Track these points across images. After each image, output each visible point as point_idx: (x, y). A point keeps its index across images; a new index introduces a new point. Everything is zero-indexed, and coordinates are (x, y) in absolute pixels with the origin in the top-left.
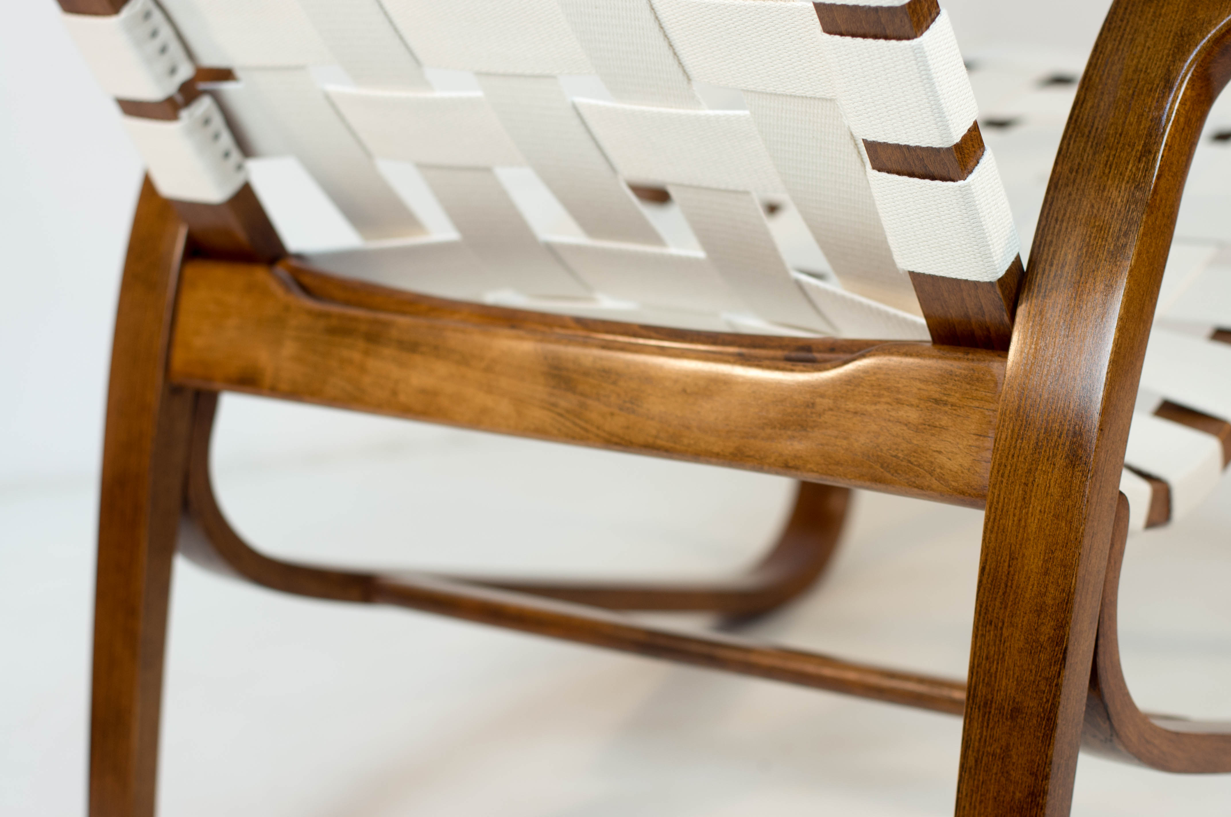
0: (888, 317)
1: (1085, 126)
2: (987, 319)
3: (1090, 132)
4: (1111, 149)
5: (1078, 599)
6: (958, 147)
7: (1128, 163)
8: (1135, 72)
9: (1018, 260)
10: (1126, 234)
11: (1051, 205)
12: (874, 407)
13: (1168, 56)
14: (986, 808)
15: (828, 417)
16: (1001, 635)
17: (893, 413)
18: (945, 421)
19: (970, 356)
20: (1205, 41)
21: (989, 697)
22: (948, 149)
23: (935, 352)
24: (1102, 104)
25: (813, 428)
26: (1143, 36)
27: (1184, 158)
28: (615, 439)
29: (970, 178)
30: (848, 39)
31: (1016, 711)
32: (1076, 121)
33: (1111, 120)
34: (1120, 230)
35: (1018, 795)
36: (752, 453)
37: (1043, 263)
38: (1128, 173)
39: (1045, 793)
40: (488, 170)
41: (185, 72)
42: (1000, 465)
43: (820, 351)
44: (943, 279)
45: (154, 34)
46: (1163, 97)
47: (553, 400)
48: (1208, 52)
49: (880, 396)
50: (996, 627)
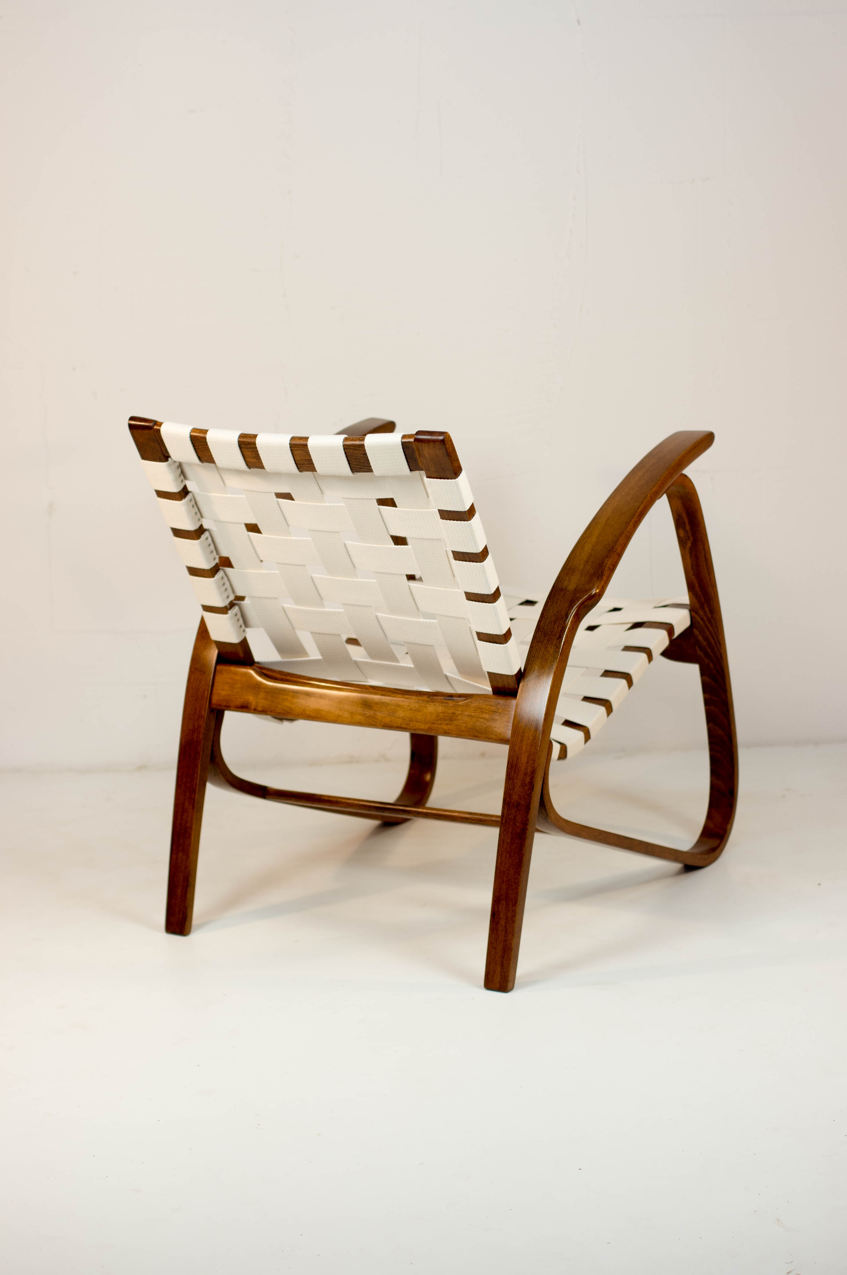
0: (476, 687)
1: (542, 628)
2: (511, 686)
3: (543, 630)
4: (549, 636)
5: (537, 770)
6: (505, 635)
7: (554, 640)
8: (557, 612)
9: (520, 670)
10: (553, 662)
11: (531, 652)
12: (475, 714)
13: (567, 608)
14: (508, 835)
15: (460, 717)
16: (514, 782)
17: (480, 716)
18: (497, 717)
19: (505, 698)
20: (578, 603)
21: (510, 801)
22: (502, 635)
23: (494, 697)
24: (547, 622)
25: (454, 720)
26: (560, 601)
27: (571, 639)
28: (386, 725)
29: (508, 644)
30: (474, 602)
31: (519, 804)
32: (539, 627)
33: (549, 627)
34: (551, 660)
35: (518, 831)
36: (434, 729)
37: (528, 670)
38: (554, 643)
39: (527, 829)
40: (339, 635)
41: (232, 598)
42: (514, 730)
43: (455, 697)
44: (498, 674)
45: (224, 584)
46: (565, 620)
47: (364, 712)
48: (579, 607)
49: (476, 710)
50: (512, 779)
